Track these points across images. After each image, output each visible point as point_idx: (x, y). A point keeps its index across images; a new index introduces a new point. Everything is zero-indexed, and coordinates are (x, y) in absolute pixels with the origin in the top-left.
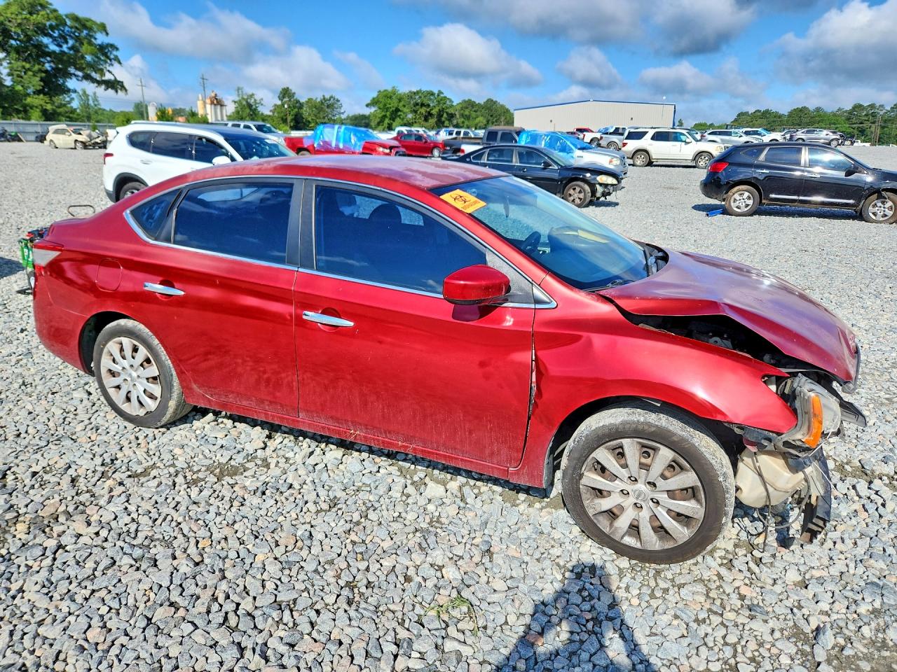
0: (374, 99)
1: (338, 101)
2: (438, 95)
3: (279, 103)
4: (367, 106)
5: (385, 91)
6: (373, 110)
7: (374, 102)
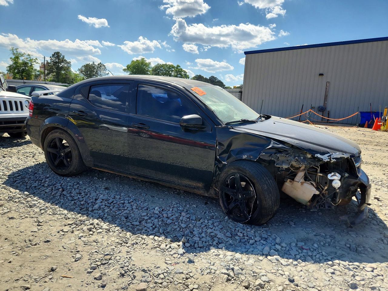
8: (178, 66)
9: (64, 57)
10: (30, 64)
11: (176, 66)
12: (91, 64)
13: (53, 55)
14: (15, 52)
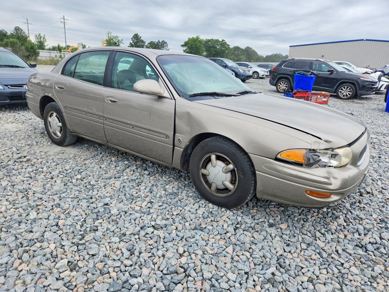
0: (186, 42)
1: (166, 43)
2: (222, 42)
3: (132, 42)
4: (182, 46)
5: (193, 38)
6: (185, 48)
7: (186, 44)
8: (223, 40)
9: (141, 37)
10: (118, 44)
11: (221, 41)
12: (156, 41)
13: (134, 36)
14: (109, 35)
